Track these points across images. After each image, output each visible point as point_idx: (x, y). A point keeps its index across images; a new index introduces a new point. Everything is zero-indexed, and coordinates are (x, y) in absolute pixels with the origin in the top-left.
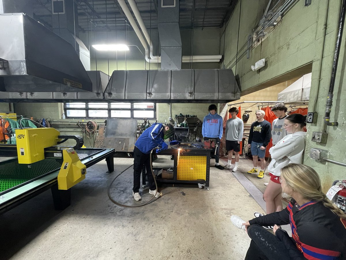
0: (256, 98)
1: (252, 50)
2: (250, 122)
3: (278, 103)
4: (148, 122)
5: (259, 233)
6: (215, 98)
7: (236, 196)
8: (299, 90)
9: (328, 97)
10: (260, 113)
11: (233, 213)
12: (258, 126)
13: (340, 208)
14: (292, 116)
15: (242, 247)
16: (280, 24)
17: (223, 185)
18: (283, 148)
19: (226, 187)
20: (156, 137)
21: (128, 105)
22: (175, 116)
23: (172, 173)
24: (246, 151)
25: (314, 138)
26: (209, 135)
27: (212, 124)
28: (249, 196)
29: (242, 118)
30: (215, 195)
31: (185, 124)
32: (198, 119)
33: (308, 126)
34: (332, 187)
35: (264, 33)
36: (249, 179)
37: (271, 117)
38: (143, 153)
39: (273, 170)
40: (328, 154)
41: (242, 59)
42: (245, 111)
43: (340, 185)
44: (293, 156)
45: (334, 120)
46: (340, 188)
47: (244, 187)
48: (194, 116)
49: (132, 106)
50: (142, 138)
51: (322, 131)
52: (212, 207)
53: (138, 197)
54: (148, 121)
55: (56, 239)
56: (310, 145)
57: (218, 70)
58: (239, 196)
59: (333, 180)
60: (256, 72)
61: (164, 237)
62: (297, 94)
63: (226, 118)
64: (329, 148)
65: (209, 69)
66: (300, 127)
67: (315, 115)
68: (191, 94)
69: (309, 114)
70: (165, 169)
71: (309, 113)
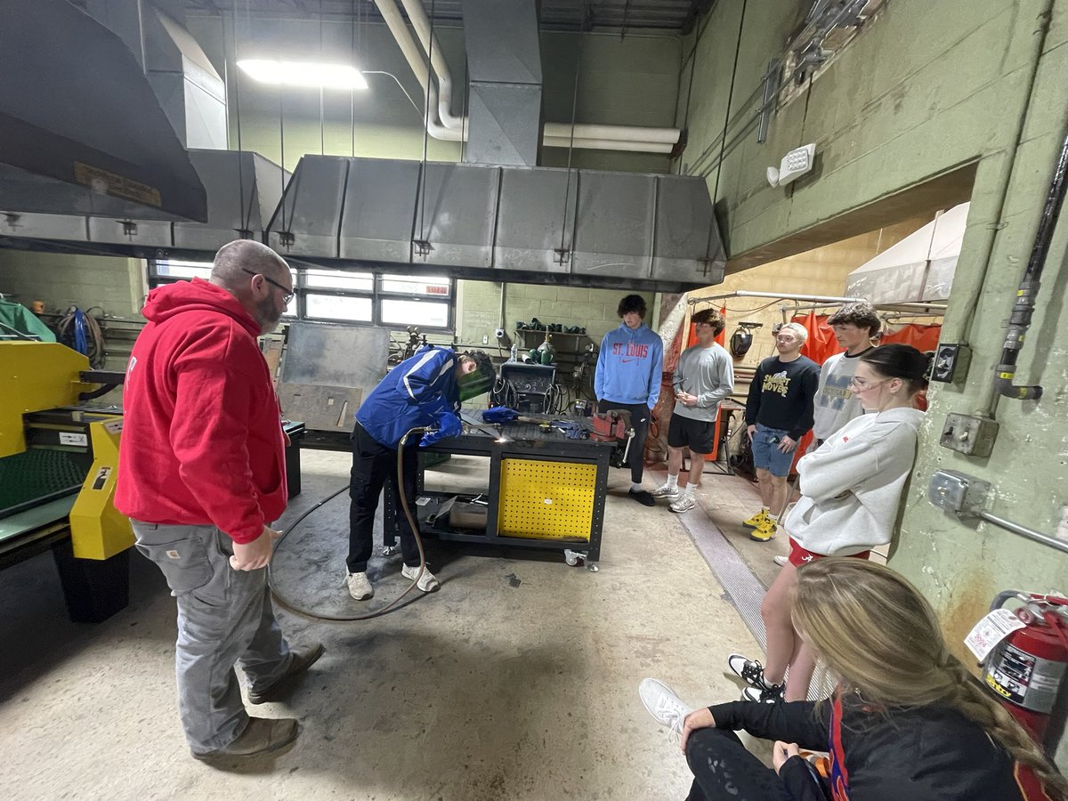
0: (780, 284)
1: (777, 111)
2: (753, 359)
3: (846, 302)
4: (424, 340)
5: (722, 765)
6: (642, 275)
7: (682, 594)
8: (918, 264)
9: (1021, 293)
10: (791, 333)
11: (662, 652)
12: (777, 375)
13: (1009, 687)
14: (885, 352)
15: (674, 773)
16: (878, 18)
17: (646, 555)
18: (842, 461)
19: (653, 563)
20: (420, 390)
21: (363, 281)
22: (515, 326)
23: (484, 513)
24: (730, 449)
25: (949, 434)
26: (616, 395)
27: (626, 358)
28: (722, 597)
29: (727, 344)
30: (614, 589)
31: (545, 355)
32: (590, 342)
33: (935, 392)
34: (990, 615)
35: (824, 52)
36: (728, 541)
37: (817, 349)
38: (383, 446)
39: (801, 530)
40: (991, 495)
41: (742, 144)
42: (740, 324)
43: (1020, 610)
44: (872, 492)
45: (1027, 377)
46: (1018, 621)
47: (709, 566)
48: (577, 330)
49: (377, 284)
50: (381, 396)
51: (979, 413)
52: (598, 631)
53: (362, 587)
54: (424, 336)
55: (49, 726)
56: (932, 458)
57: (658, 179)
58: (689, 595)
59: (995, 587)
60: (783, 192)
61: (424, 731)
62: (909, 277)
63: (679, 342)
64: (998, 477)
65: (630, 174)
66: (905, 390)
67: (962, 354)
68: (562, 256)
69: (943, 348)
70: (464, 497)
71: (942, 345)
